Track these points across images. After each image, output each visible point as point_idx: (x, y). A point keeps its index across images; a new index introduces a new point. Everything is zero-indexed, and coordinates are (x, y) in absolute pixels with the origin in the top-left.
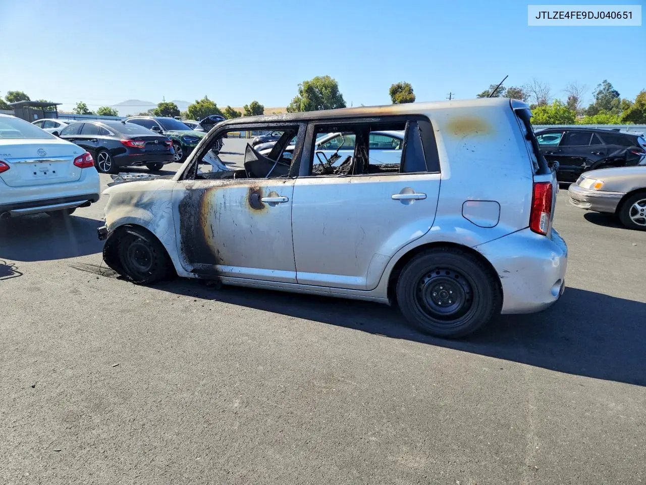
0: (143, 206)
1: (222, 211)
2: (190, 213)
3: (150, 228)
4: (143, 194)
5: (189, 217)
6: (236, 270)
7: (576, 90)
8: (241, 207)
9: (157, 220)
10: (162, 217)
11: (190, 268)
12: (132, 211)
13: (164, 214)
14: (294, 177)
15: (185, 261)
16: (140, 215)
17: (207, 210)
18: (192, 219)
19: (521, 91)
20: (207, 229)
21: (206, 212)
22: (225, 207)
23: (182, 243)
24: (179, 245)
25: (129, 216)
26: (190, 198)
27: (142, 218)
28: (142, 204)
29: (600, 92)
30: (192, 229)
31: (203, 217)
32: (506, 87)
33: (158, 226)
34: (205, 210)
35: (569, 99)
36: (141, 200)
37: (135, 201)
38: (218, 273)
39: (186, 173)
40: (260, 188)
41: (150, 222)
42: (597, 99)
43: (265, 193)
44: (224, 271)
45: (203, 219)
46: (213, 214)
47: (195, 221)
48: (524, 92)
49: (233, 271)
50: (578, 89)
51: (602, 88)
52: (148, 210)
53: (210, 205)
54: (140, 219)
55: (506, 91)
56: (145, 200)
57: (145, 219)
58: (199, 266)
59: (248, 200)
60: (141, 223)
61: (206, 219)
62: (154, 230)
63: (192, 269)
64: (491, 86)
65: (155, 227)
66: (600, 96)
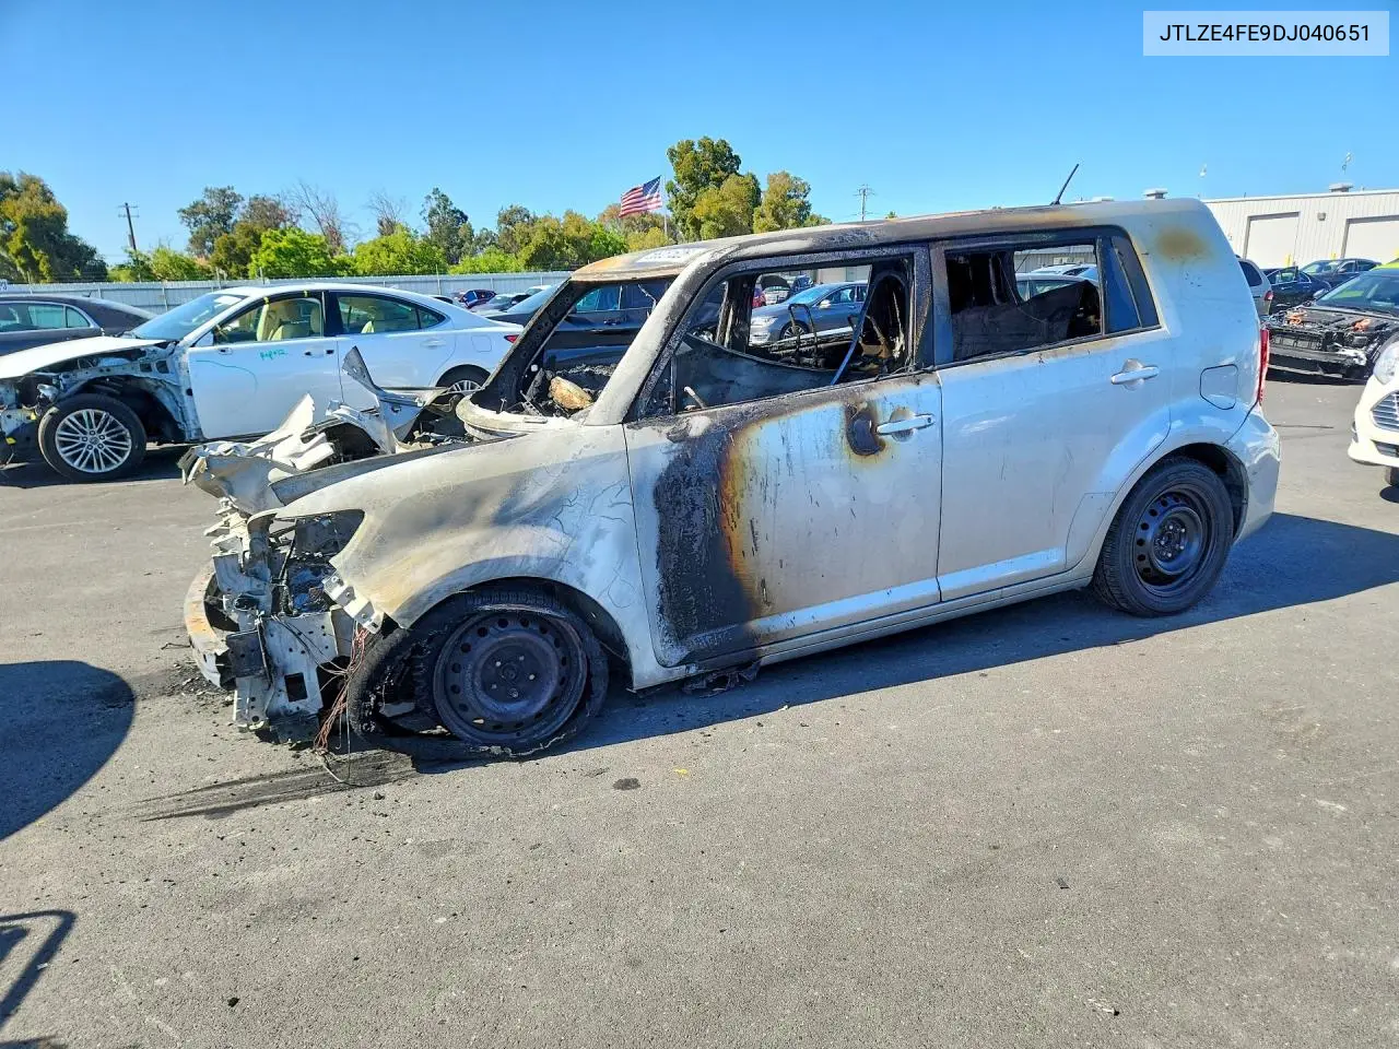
0: (527, 516)
1: (784, 477)
2: (693, 502)
3: (567, 577)
4: (519, 480)
5: (689, 516)
6: (804, 618)
7: (390, 207)
8: (830, 456)
9: (584, 549)
10: (599, 534)
11: (679, 653)
12: (488, 541)
13: (606, 524)
14: (928, 368)
15: (667, 639)
16: (524, 548)
17: (739, 484)
18: (697, 517)
19: (278, 204)
20: (739, 536)
21: (737, 489)
22: (790, 467)
23: (661, 593)
24: (655, 600)
25: (482, 558)
26: (687, 463)
27: (534, 554)
28: (519, 514)
29: (433, 213)
30: (695, 546)
31: (729, 506)
32: (243, 194)
33: (589, 563)
34: (736, 485)
35: (381, 224)
36: (515, 502)
37: (490, 508)
38: (753, 640)
39: (645, 399)
40: (869, 403)
41: (562, 560)
42: (431, 225)
43: (883, 413)
44: (772, 630)
45: (729, 510)
46: (757, 488)
47: (705, 523)
48: (287, 208)
49: (798, 623)
50: (393, 205)
51: (434, 204)
52: (547, 526)
53: (748, 471)
54: (527, 558)
55: (246, 202)
56: (533, 494)
57: (544, 555)
58: (703, 639)
59: (845, 440)
60: (532, 569)
61: (737, 509)
62: (581, 577)
63: (686, 652)
64: (206, 190)
65: (583, 569)
66: (435, 219)
